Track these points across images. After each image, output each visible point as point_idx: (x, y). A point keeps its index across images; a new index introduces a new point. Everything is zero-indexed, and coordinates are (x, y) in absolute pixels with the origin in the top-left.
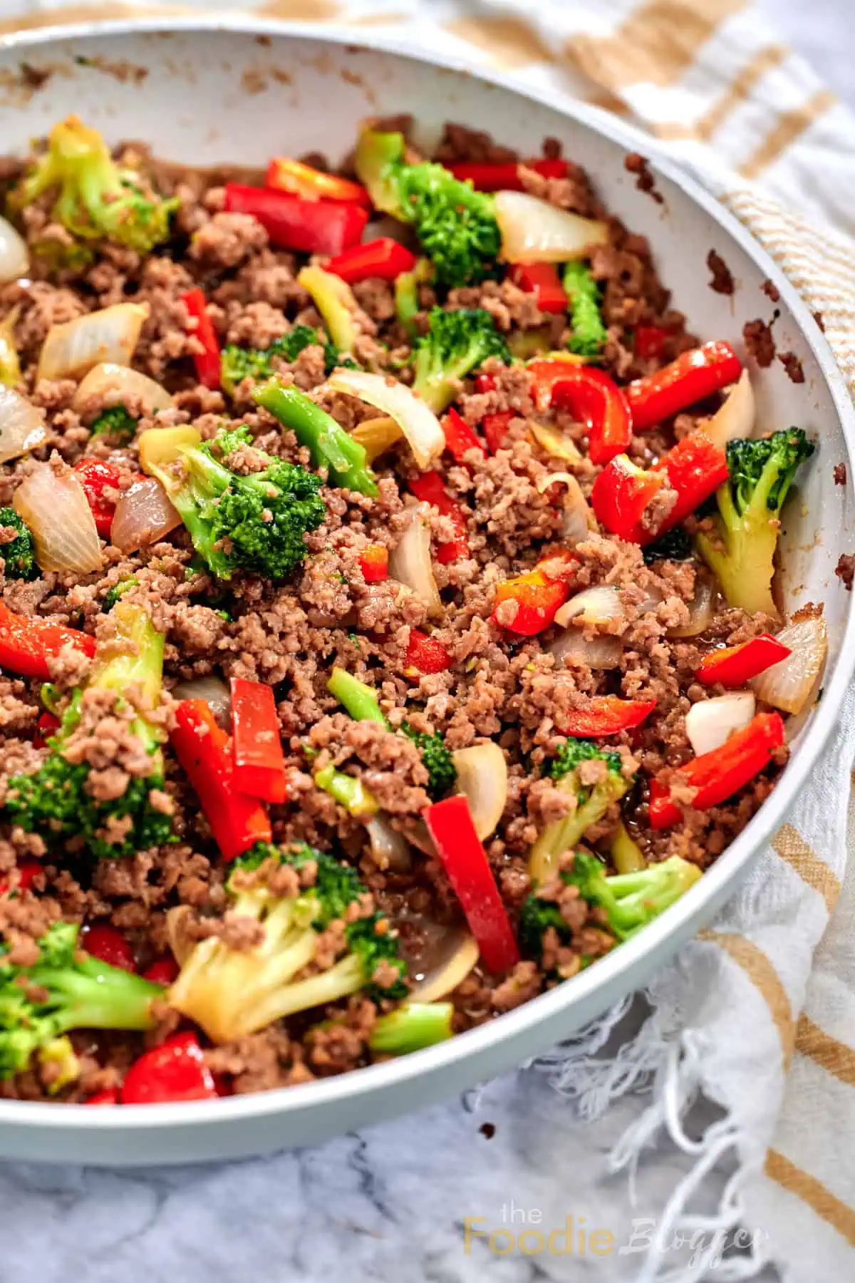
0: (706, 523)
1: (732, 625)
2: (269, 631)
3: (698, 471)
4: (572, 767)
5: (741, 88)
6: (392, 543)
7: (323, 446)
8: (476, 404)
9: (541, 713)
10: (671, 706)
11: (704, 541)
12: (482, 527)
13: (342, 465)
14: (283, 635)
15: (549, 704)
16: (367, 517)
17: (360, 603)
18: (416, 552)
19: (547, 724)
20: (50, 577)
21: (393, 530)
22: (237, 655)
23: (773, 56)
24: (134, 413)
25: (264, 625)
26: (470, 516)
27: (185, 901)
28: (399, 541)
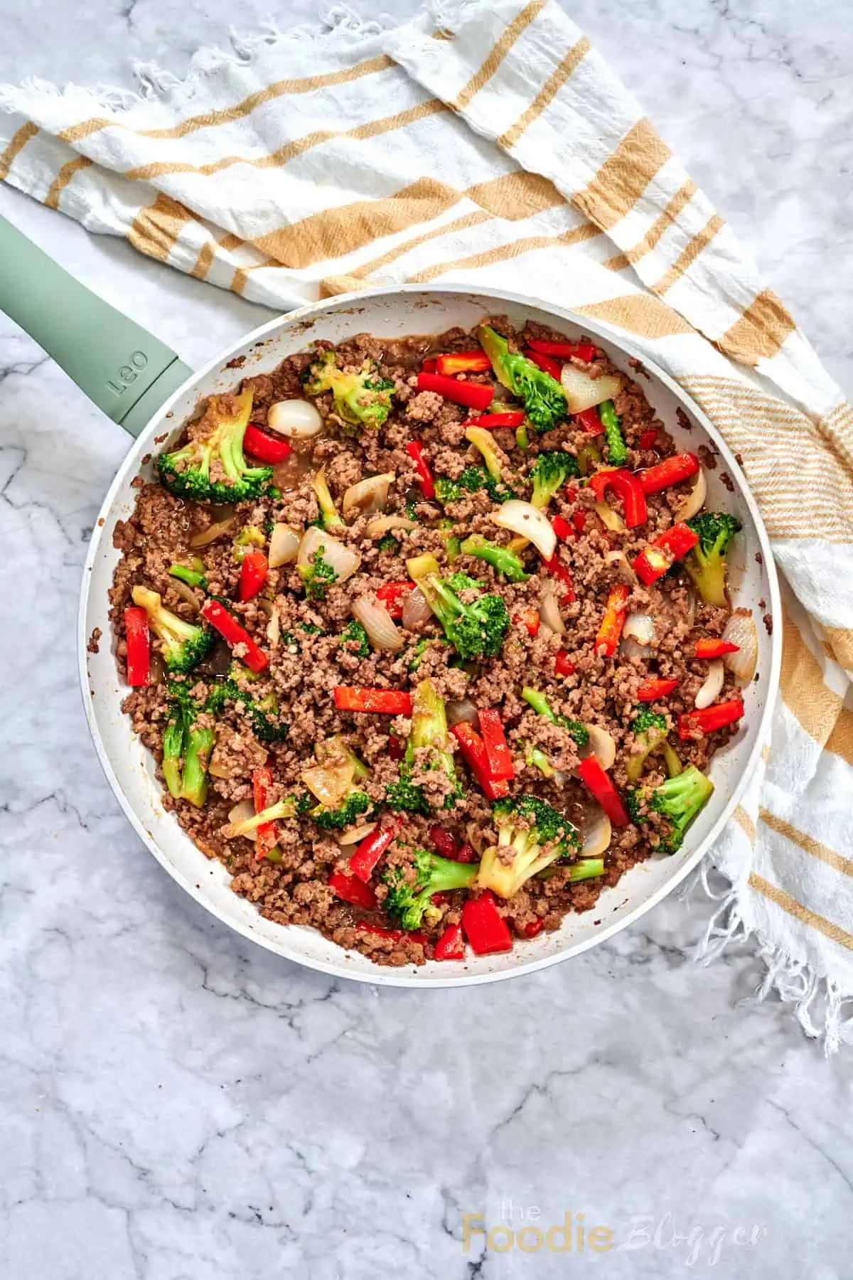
0: (689, 560)
1: (707, 617)
2: (492, 683)
3: (684, 545)
4: (644, 731)
5: (669, 215)
6: (539, 606)
7: (499, 565)
8: (568, 509)
9: (625, 700)
10: (684, 679)
11: (689, 568)
12: (580, 582)
13: (510, 572)
14: (498, 684)
15: (628, 697)
16: (525, 595)
17: (531, 652)
18: (552, 609)
19: (629, 707)
20: (378, 651)
21: (539, 599)
22: (479, 696)
23: (685, 195)
24: (399, 540)
25: (489, 680)
26: (574, 576)
27: (474, 820)
28: (542, 604)
